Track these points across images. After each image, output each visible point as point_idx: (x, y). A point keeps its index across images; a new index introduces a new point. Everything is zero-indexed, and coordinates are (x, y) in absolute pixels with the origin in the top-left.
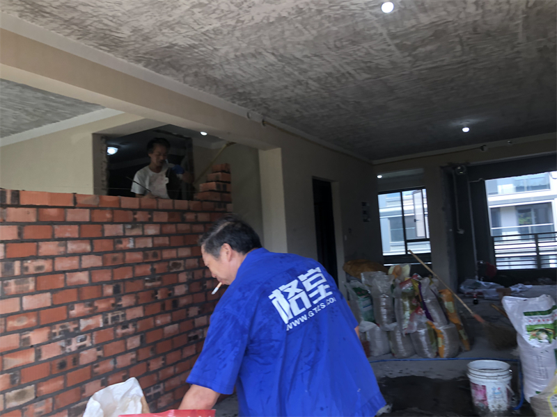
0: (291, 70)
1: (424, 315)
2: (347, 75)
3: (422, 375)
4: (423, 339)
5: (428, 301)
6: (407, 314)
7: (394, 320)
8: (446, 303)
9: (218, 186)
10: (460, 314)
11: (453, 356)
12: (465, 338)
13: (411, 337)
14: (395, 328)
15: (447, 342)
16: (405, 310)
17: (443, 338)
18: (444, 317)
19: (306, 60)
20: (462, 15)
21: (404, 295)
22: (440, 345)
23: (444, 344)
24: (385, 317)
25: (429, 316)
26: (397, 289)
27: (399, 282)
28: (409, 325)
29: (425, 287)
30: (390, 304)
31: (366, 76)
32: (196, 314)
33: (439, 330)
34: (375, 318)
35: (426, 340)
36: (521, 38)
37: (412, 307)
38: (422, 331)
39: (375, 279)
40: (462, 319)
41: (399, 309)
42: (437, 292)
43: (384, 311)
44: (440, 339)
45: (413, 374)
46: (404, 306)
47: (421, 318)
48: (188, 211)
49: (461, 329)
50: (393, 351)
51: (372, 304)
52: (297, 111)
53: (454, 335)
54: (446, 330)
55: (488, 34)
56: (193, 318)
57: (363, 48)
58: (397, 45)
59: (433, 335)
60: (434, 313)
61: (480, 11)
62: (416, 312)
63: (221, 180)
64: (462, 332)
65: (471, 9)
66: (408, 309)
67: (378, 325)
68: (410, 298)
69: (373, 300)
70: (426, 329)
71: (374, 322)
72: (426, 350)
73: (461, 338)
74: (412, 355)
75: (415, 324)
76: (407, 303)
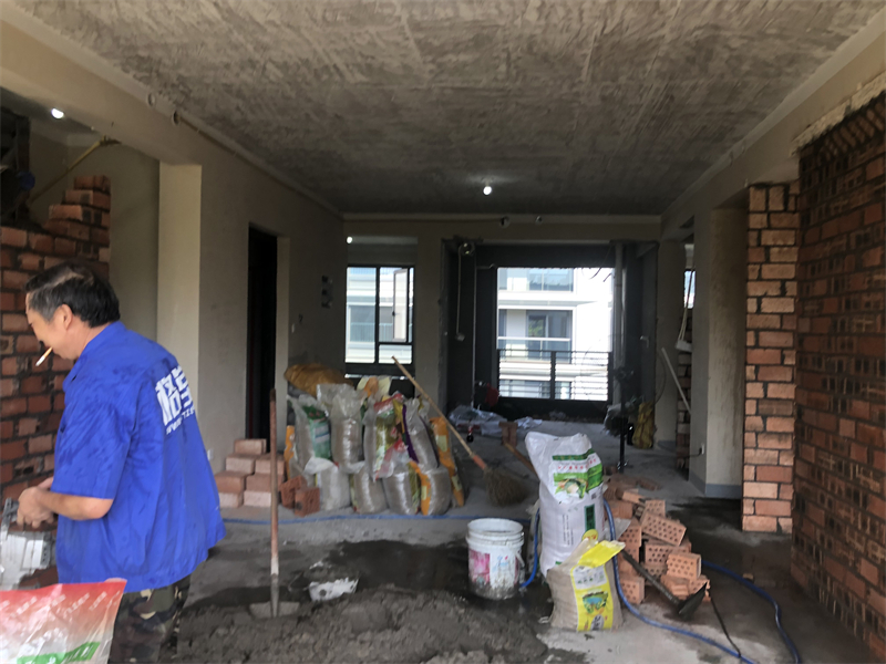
0: (241, 39)
1: (407, 453)
2: (332, 70)
3: (396, 538)
4: (401, 487)
5: (413, 433)
6: (382, 450)
7: (362, 458)
8: (437, 438)
9: (86, 214)
10: (454, 454)
11: (440, 513)
12: (458, 488)
13: (384, 485)
14: (362, 470)
15: (434, 493)
16: (378, 444)
17: (429, 487)
18: (434, 457)
19: (270, 29)
20: (518, 22)
21: (380, 421)
22: (424, 497)
23: (430, 497)
24: (348, 453)
25: (413, 455)
26: (370, 412)
27: (373, 402)
28: (383, 466)
29: (412, 413)
30: (358, 433)
31: (360, 77)
32: (33, 430)
33: (426, 476)
34: (332, 455)
35: (405, 489)
36: (585, 75)
37: (389, 440)
38: (401, 476)
39: (338, 396)
40: (457, 462)
41: (370, 442)
42: (427, 421)
43: (347, 444)
44: (425, 489)
45: (384, 537)
46: (378, 438)
47: (401, 456)
48: (27, 249)
49: (454, 475)
50: (355, 503)
51: (330, 431)
52: (238, 109)
53: (444, 484)
54: (435, 476)
55: (545, 58)
56: (27, 437)
57: (367, 32)
58: (418, 42)
59: (416, 482)
60: (421, 450)
61: (543, 22)
62: (396, 447)
63: (91, 203)
64: (455, 480)
65: (532, 16)
66: (384, 442)
67: (337, 464)
68: (389, 427)
69: (332, 427)
70: (407, 473)
71: (331, 459)
72: (404, 504)
73: (453, 487)
74: (382, 510)
75: (392, 465)
76: (383, 434)
